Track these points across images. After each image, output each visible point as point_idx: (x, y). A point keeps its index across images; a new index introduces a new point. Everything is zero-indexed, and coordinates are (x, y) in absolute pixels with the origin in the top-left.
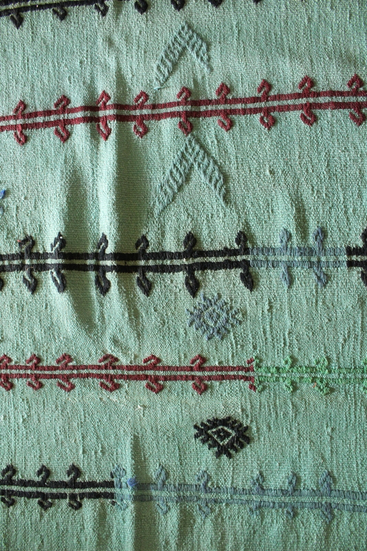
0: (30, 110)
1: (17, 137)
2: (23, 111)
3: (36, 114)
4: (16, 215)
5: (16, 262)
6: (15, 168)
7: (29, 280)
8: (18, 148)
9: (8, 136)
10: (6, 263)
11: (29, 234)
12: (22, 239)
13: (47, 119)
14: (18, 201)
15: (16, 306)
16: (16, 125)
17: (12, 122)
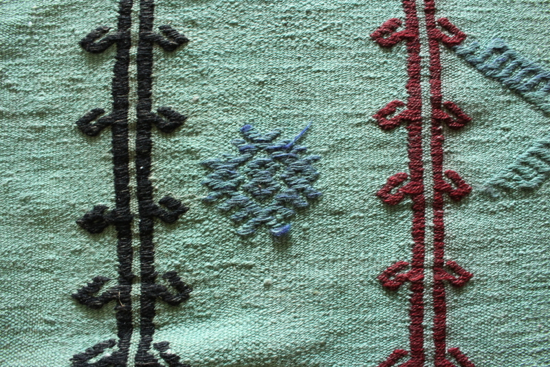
0: (451, 298)
1: (397, 270)
2: (450, 282)
3: (440, 310)
4: (233, 265)
5: (136, 264)
6: (334, 261)
7: (100, 293)
8: (375, 271)
9: (402, 248)
10: (136, 243)
11: (193, 293)
12: (183, 279)
13: (428, 333)
14: (263, 268)
15: (51, 257)
16: (422, 267)
17: (429, 257)
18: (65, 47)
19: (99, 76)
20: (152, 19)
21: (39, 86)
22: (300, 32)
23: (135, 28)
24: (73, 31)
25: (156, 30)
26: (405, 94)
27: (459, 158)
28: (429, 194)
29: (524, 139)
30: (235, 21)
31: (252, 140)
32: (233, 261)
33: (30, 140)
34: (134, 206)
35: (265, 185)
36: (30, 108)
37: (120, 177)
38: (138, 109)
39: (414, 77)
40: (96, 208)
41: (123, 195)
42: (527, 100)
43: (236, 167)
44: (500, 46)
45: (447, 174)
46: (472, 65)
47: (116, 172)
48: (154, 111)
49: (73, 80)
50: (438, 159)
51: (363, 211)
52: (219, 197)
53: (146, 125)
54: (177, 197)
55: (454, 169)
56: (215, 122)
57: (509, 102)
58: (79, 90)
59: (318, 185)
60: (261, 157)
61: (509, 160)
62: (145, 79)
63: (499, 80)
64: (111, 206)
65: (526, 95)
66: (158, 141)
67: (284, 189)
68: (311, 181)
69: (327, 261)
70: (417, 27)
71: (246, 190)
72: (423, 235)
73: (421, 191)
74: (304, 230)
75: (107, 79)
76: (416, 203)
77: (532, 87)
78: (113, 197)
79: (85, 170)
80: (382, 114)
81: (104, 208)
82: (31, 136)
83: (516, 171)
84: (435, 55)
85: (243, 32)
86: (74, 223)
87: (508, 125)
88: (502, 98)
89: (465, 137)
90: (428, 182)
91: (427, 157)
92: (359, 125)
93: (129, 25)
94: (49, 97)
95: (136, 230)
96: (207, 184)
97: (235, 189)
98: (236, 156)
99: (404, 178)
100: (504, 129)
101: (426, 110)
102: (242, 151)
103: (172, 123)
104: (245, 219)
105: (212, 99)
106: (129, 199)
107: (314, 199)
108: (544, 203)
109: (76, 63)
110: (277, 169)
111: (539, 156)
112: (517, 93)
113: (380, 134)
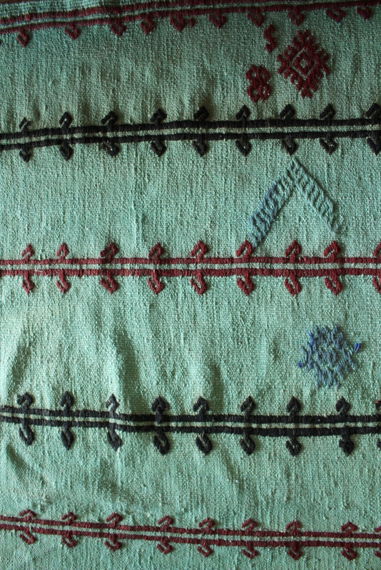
1: (377, 283)
4: (372, 372)
5: (371, 425)
6: (372, 319)
8: (377, 296)
9: (365, 281)
10: (360, 425)
14: (375, 356)
15: (367, 470)
16: (376, 270)
17: (371, 266)
18: (251, 463)
19: (267, 444)
20: (236, 415)
21: (273, 477)
22: (245, 334)
23: (241, 425)
24: (242, 459)
25: (243, 413)
26: (281, 278)
27: (317, 248)
28: (337, 266)
29: (305, 209)
30: (238, 370)
31: (307, 362)
32: (370, 372)
33: (303, 482)
34: (340, 425)
35: (331, 355)
36: (285, 482)
37: (325, 432)
38: (287, 423)
39: (271, 272)
40: (340, 446)
41: (334, 431)
42: (283, 206)
43: (321, 371)
44: (252, 222)
45: (325, 255)
46: (263, 238)
47: (322, 435)
48: (289, 414)
49: (269, 458)
50: (317, 260)
51: (345, 302)
52: (337, 381)
53: (296, 419)
54: (335, 402)
55: (322, 250)
56: (295, 381)
57: (284, 217)
58: (275, 455)
59: (331, 327)
60: (316, 357)
61: (317, 218)
62: (271, 419)
63: (271, 223)
64: (339, 438)
65: (280, 206)
66: (306, 411)
67: (333, 346)
68: (329, 331)
69: (371, 322)
70: (242, 269)
71: (333, 366)
72: (359, 269)
73: (335, 270)
74: (355, 334)
75: (269, 440)
76: (341, 273)
77: (276, 203)
78: (335, 437)
79: (319, 452)
80: (292, 292)
81: (340, 442)
82: (300, 481)
83: (323, 215)
84: (258, 260)
85: (245, 366)
86: (348, 458)
87: (297, 218)
88: (282, 221)
89: (304, 244)
90: (330, 266)
91: (316, 267)
92: (298, 304)
93: (240, 428)
94: (279, 471)
95: (353, 425)
96: (330, 386)
97: (332, 372)
98: (315, 371)
99: (327, 279)
100: (300, 220)
101: (290, 266)
102: (312, 367)
103: (295, 404)
104: (349, 366)
105: (283, 383)
106: (336, 428)
107: (339, 329)
108: (342, 198)
109: (259, 456)
110: (322, 349)
111: (315, 200)
112: (279, 212)
113: (303, 293)
